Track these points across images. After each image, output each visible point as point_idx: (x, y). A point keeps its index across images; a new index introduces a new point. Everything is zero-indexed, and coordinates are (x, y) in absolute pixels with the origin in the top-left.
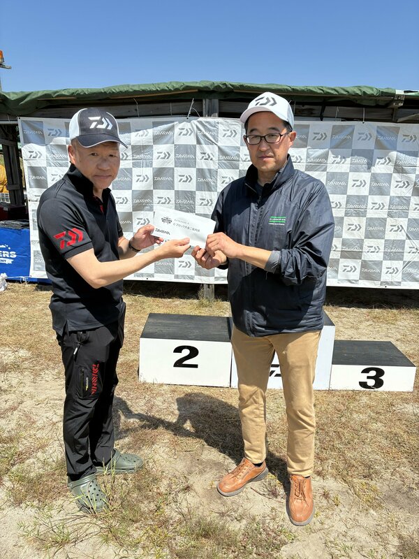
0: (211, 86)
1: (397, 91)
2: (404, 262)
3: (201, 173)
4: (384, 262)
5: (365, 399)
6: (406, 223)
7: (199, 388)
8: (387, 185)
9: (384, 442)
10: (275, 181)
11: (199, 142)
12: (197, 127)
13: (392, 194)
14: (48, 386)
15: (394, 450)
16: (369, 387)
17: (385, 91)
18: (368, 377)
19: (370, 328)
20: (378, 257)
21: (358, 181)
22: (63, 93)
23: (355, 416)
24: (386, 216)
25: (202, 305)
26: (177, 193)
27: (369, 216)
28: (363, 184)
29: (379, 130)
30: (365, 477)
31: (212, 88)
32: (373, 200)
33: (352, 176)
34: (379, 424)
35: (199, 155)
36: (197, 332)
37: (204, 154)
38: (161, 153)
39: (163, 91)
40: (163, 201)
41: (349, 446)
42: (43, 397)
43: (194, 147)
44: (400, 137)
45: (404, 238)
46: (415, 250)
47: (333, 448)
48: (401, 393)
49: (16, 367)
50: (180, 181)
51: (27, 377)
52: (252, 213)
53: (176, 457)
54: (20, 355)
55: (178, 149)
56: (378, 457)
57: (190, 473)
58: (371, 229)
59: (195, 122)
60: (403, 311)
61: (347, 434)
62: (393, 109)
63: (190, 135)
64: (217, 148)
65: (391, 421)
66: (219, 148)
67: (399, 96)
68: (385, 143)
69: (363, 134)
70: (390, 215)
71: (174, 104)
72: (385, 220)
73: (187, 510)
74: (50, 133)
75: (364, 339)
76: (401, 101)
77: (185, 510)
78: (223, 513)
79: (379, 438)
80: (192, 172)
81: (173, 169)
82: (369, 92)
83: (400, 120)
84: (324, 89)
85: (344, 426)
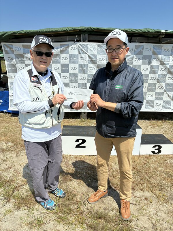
0: (85, 28)
1: (162, 30)
2: (163, 101)
3: (81, 66)
4: (155, 101)
5: (154, 158)
6: (165, 85)
7: (86, 156)
8: (157, 70)
9: (165, 176)
10: (119, 69)
11: (79, 53)
12: (79, 46)
13: (159, 73)
14: (23, 158)
15: (170, 179)
16: (156, 153)
17: (157, 30)
18: (155, 149)
19: (152, 129)
20: (153, 99)
21: (145, 68)
22: (21, 32)
23: (152, 165)
24: (156, 82)
25: (82, 121)
26: (70, 74)
27: (149, 82)
28: (147, 69)
29: (154, 47)
30: (160, 190)
31: (85, 30)
32: (151, 76)
33: (143, 66)
34: (162, 168)
35: (80, 58)
36: (84, 133)
37: (82, 58)
38: (64, 57)
39: (65, 31)
40: (65, 78)
41: (151, 178)
42: (22, 162)
43: (78, 55)
44: (163, 50)
45: (164, 91)
46: (168, 96)
47: (145, 179)
48: (168, 155)
49: (8, 150)
50: (72, 69)
51: (14, 154)
52: (107, 83)
53: (82, 185)
54: (9, 145)
55: (71, 56)
56: (164, 182)
57: (89, 192)
58: (150, 87)
59: (78, 44)
60: (163, 121)
61: (150, 173)
62: (160, 38)
63: (76, 50)
64: (87, 56)
65: (166, 167)
66: (88, 55)
67: (163, 33)
68: (157, 52)
69: (148, 49)
70: (158, 82)
71: (68, 37)
72: (156, 84)
73: (90, 208)
74: (16, 49)
75: (150, 133)
76: (164, 35)
77: (89, 208)
78: (105, 208)
79: (162, 174)
80: (77, 65)
81: (69, 64)
82: (151, 31)
83: (163, 43)
84: (132, 30)
85: (148, 169)
